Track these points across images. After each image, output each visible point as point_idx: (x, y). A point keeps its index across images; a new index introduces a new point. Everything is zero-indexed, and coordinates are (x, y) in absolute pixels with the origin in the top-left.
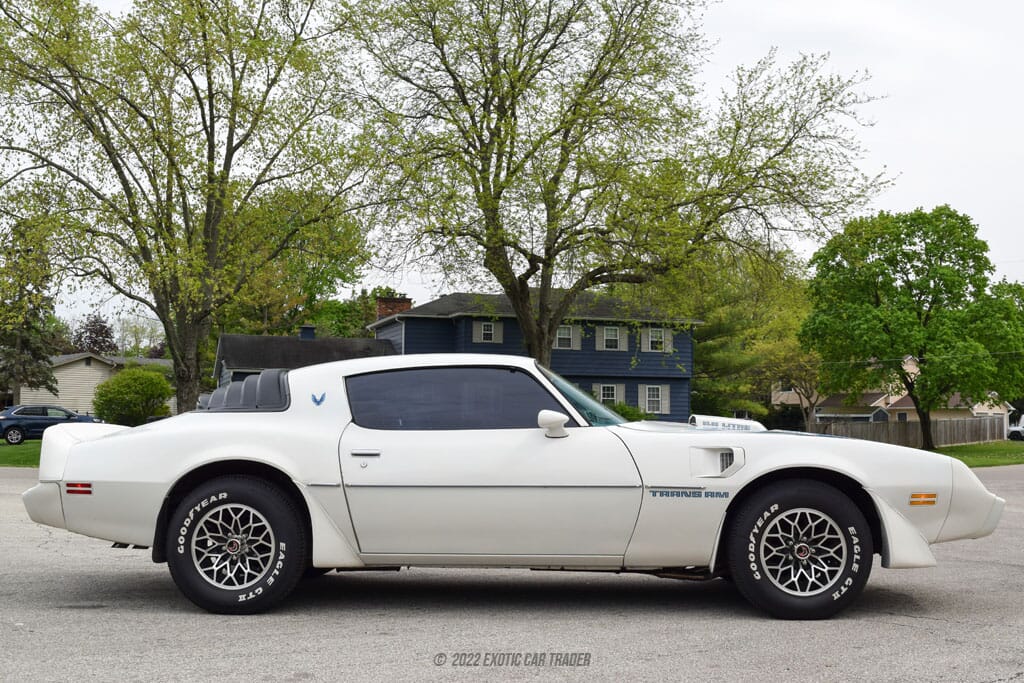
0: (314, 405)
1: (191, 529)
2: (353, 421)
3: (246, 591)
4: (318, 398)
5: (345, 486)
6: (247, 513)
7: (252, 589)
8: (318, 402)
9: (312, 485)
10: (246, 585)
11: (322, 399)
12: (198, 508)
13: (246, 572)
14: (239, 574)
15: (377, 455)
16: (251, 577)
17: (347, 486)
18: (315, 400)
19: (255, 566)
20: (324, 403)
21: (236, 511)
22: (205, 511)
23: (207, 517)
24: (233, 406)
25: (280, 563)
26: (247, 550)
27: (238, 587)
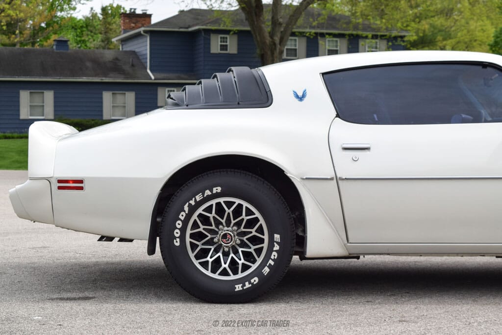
0: (297, 100)
1: (185, 222)
2: (338, 116)
3: (242, 281)
4: (300, 94)
5: (338, 180)
6: (240, 206)
7: (248, 278)
8: (301, 98)
9: (307, 179)
10: (240, 275)
11: (304, 96)
12: (192, 202)
13: (240, 262)
14: (234, 265)
15: (367, 149)
16: (245, 268)
17: (341, 179)
18: (297, 96)
19: (248, 256)
20: (306, 99)
21: (229, 204)
22: (199, 204)
23: (200, 211)
24: (212, 102)
25: (274, 253)
26: (238, 242)
27: (232, 277)
